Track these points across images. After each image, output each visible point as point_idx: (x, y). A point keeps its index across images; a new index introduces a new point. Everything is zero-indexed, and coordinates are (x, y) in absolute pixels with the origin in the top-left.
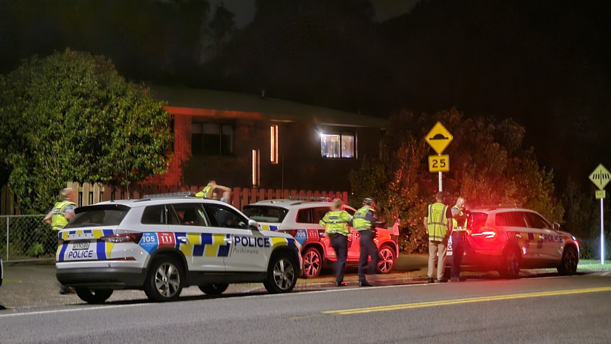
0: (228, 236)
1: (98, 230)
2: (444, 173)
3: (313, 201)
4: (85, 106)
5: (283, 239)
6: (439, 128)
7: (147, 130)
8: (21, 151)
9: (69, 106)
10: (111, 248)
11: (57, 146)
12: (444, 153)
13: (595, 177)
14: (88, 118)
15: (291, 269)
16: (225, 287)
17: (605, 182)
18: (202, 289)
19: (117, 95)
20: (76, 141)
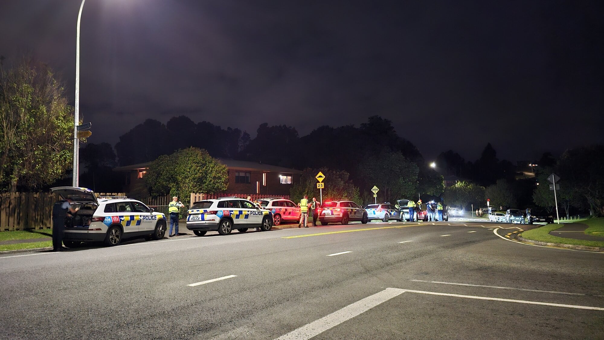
0: (248, 211)
1: (202, 211)
2: (322, 189)
3: (277, 199)
4: (198, 167)
5: (267, 212)
6: (320, 174)
7: (219, 175)
8: (174, 182)
9: (192, 167)
10: (207, 217)
11: (187, 181)
12: (322, 182)
13: (373, 190)
14: (199, 171)
15: (270, 222)
16: (247, 229)
17: (377, 191)
18: (239, 230)
19: (209, 163)
20: (194, 179)
